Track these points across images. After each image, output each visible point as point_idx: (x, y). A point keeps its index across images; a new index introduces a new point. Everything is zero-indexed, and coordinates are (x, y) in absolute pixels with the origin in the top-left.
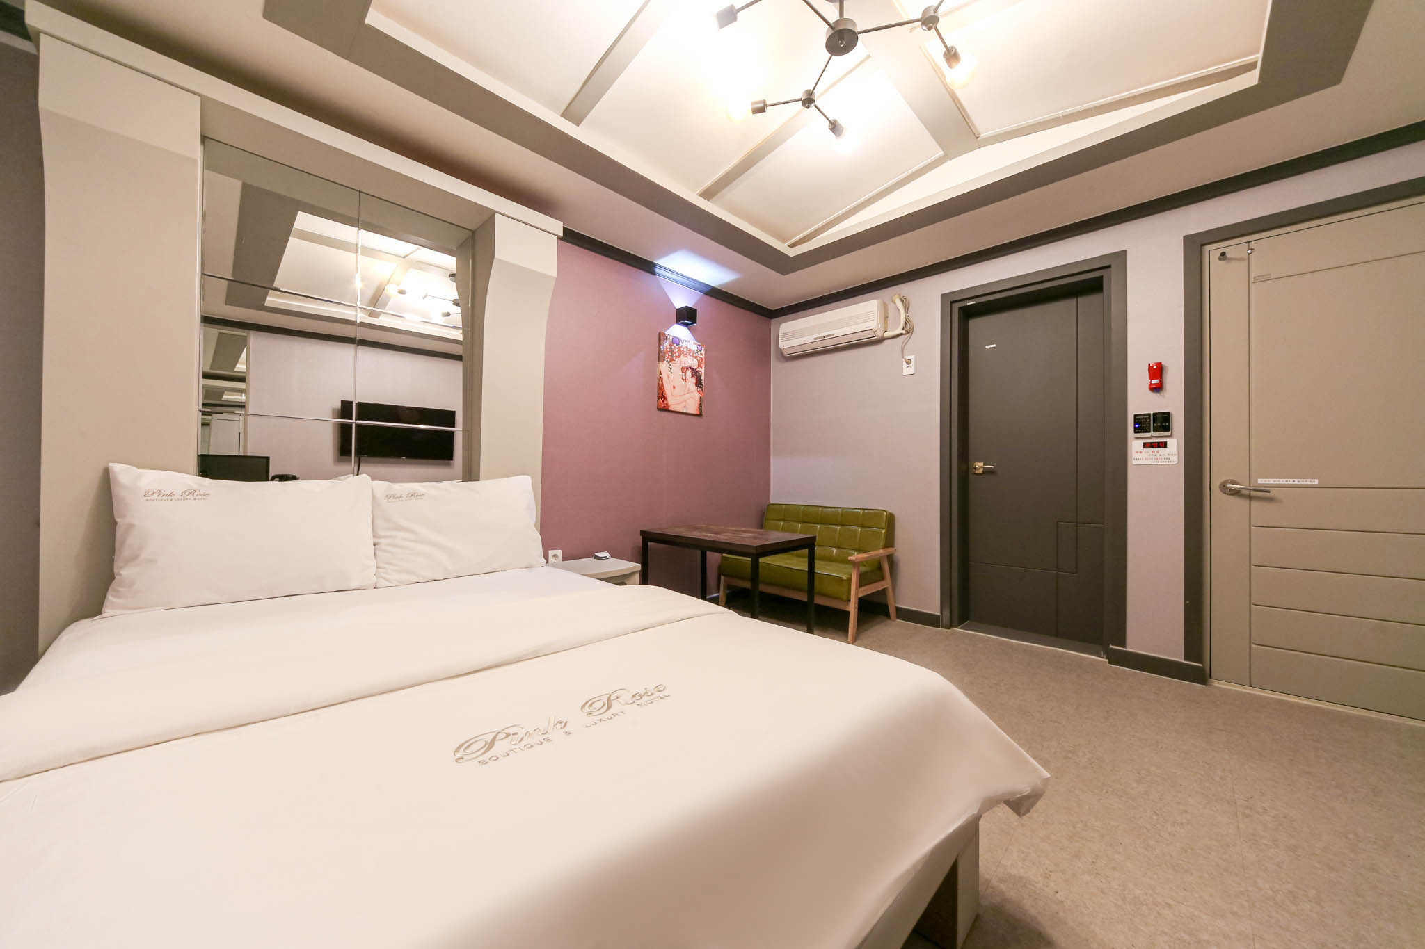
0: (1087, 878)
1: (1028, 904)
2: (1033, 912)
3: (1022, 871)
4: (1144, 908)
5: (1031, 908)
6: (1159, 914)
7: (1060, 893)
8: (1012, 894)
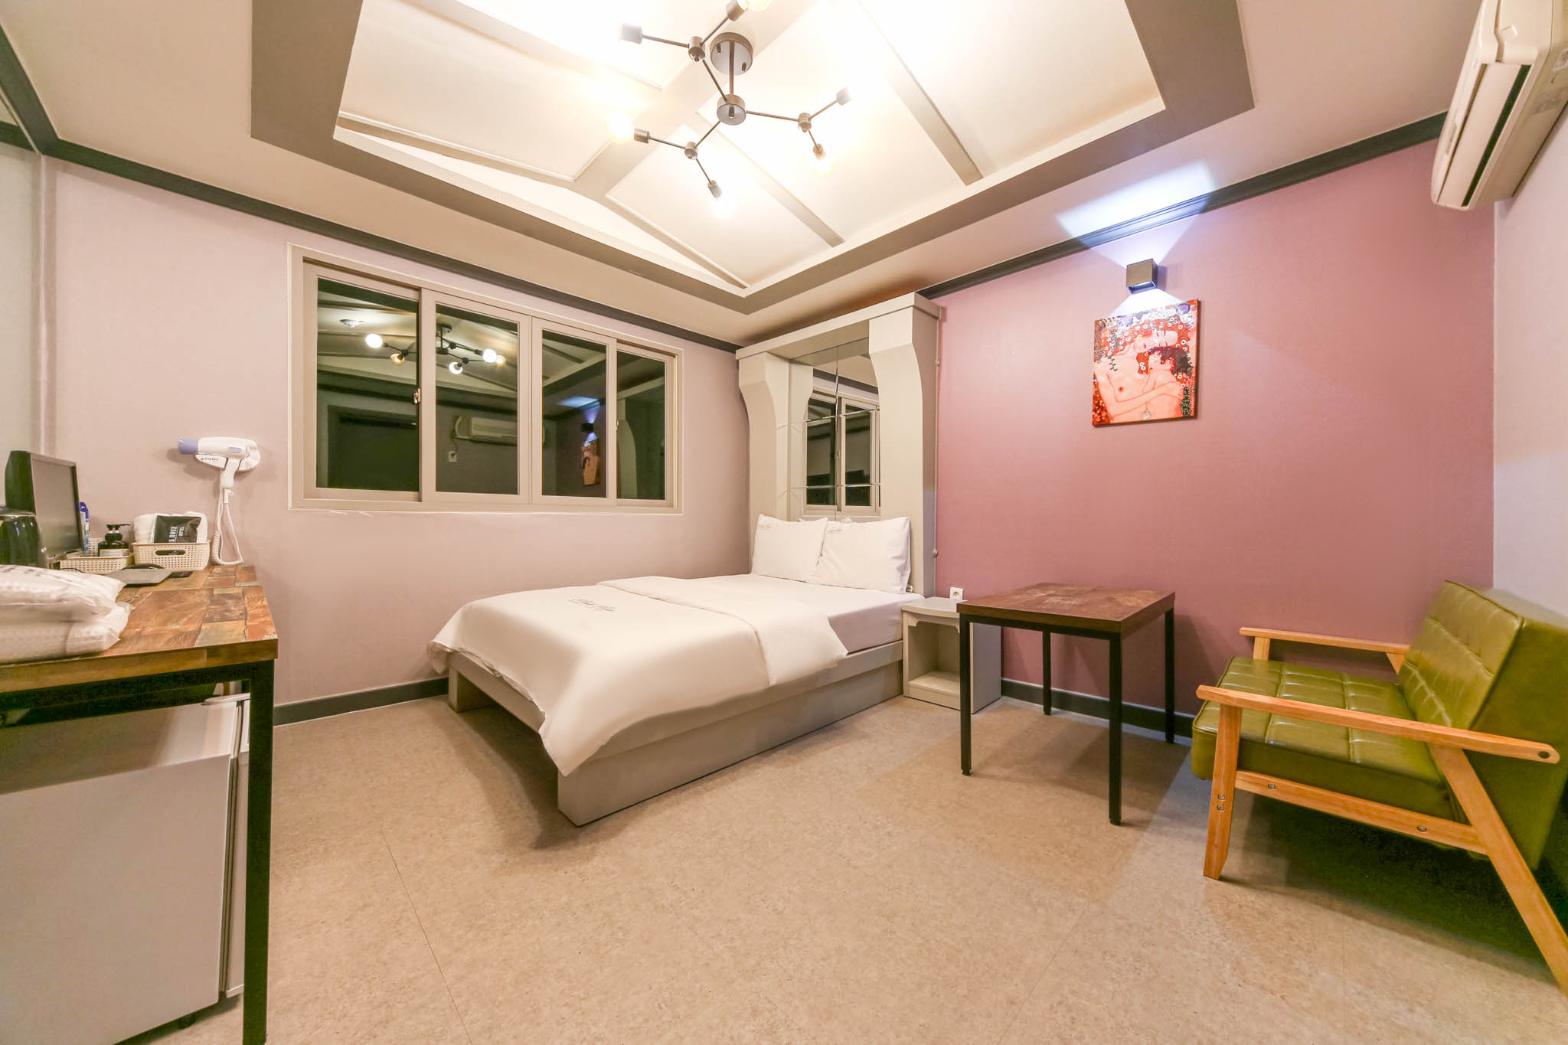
0: (564, 899)
1: (569, 853)
2: (561, 853)
3: (595, 864)
4: (517, 915)
5: (563, 853)
6: (506, 921)
7: (564, 874)
8: (580, 849)
